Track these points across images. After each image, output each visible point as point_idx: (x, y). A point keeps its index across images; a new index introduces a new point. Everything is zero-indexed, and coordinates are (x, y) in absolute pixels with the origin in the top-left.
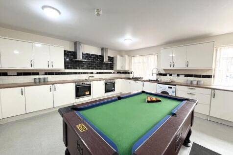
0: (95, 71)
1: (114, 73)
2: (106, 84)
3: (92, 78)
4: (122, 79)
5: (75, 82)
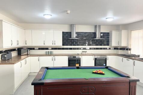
0: (88, 47)
1: (110, 49)
2: (96, 59)
3: (85, 53)
4: (116, 55)
5: (68, 56)
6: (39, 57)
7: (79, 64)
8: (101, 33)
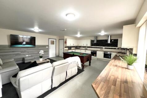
0: (104, 47)
1: (118, 49)
5: (91, 50)
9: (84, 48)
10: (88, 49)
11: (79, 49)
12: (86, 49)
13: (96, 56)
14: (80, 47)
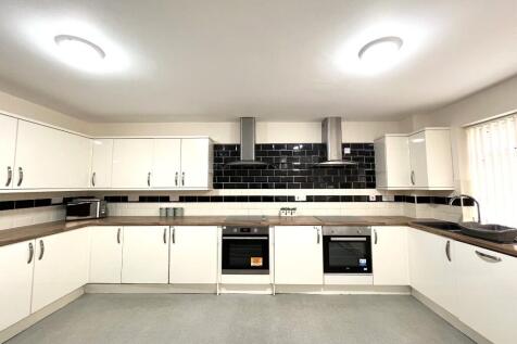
0: (301, 193)
1: (379, 199)
2: (327, 240)
3: (289, 215)
4: (407, 225)
5: (222, 225)
6: (121, 227)
7: (261, 260)
8: (345, 146)
9: (152, 209)
10: (191, 209)
11: (105, 219)
12: (174, 219)
13: (265, 268)
14: (121, 198)
